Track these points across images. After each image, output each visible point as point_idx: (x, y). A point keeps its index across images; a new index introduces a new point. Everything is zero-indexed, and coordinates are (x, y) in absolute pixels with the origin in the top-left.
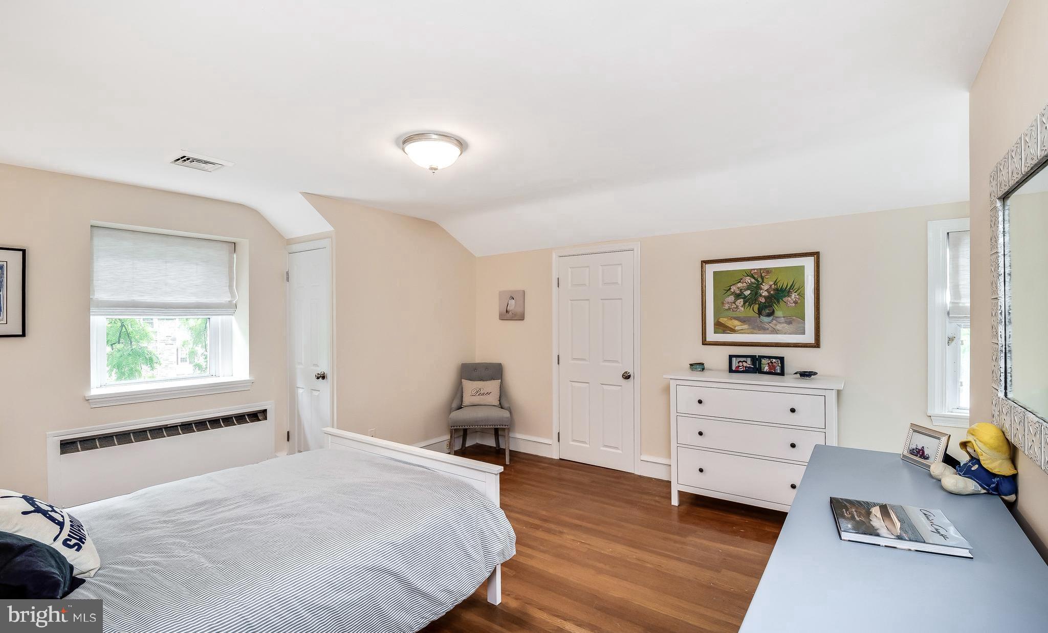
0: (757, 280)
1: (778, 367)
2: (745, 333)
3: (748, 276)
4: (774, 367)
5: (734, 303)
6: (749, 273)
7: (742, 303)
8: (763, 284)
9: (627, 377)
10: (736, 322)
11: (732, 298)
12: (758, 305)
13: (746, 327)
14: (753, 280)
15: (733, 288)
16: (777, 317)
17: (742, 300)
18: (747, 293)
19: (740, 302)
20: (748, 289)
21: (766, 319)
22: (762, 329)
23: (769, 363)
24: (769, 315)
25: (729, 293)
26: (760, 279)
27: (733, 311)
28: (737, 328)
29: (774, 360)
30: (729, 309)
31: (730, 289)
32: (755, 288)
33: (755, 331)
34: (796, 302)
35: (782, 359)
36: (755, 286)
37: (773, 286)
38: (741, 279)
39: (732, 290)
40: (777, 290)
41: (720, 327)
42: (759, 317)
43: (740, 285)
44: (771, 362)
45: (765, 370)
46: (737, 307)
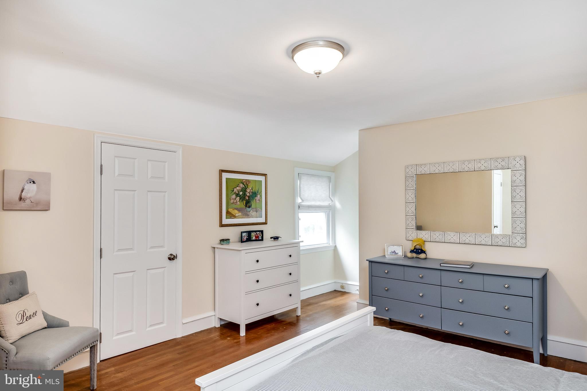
0: (245, 186)
1: (260, 236)
2: (240, 218)
3: (241, 183)
4: (258, 237)
5: (235, 199)
6: (242, 181)
7: (239, 200)
8: (248, 189)
9: (172, 258)
10: (236, 211)
11: (234, 196)
12: (245, 201)
13: (240, 214)
14: (243, 186)
15: (235, 190)
16: (252, 208)
17: (239, 198)
18: (241, 193)
19: (238, 198)
20: (241, 191)
21: (248, 209)
22: (247, 216)
23: (255, 235)
24: (249, 207)
25: (233, 193)
26: (246, 186)
27: (235, 204)
28: (237, 215)
29: (258, 233)
30: (233, 203)
31: (234, 190)
32: (244, 190)
33: (244, 217)
34: (259, 200)
35: (262, 232)
36: (244, 189)
37: (251, 190)
38: (239, 184)
39: (235, 191)
40: (252, 192)
41: (230, 215)
42: (246, 208)
43: (238, 188)
44: (257, 234)
45: (253, 239)
46: (237, 201)
